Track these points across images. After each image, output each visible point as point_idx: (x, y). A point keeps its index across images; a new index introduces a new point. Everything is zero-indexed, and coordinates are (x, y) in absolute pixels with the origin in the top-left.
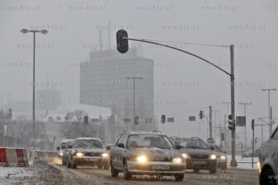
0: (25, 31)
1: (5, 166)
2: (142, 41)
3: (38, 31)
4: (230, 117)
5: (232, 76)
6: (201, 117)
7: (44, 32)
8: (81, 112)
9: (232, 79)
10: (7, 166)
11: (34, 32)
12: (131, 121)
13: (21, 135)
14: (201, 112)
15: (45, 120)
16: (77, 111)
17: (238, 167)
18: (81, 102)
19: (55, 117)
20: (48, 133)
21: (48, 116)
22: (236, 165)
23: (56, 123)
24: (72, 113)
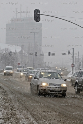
2: (48, 15)
8: (8, 49)
14: (69, 51)
16: (5, 49)
18: (6, 43)
24: (3, 50)
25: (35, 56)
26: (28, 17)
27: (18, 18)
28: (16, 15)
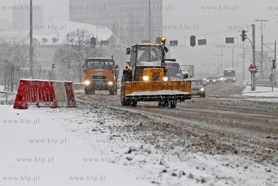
1: (53, 107)
6: (244, 39)
8: (83, 32)
10: (56, 107)
14: (244, 32)
18: (71, 20)
19: (40, 39)
24: (72, 34)
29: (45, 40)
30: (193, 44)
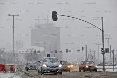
0: (9, 15)
1: (5, 73)
2: (63, 15)
3: (15, 15)
4: (102, 49)
5: (103, 31)
6: (83, 50)
7: (18, 15)
8: (33, 49)
9: (103, 32)
10: (6, 73)
11: (14, 15)
12: (54, 52)
13: (8, 58)
14: (83, 48)
15: (18, 52)
16: (31, 48)
17: (106, 71)
18: (31, 45)
19: (21, 51)
20: (19, 57)
21: (19, 51)
22: (105, 70)
23: (22, 53)
24: (29, 49)
25: (55, 53)
26: (48, 23)
27: (40, 24)
28: (39, 22)
29: (23, 52)
30: (67, 52)
